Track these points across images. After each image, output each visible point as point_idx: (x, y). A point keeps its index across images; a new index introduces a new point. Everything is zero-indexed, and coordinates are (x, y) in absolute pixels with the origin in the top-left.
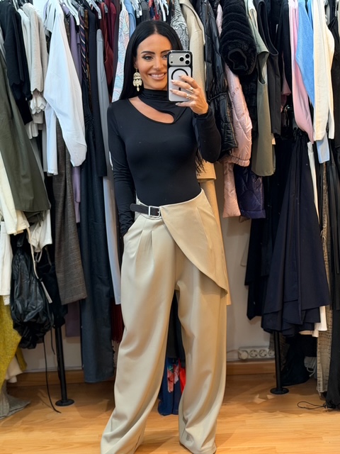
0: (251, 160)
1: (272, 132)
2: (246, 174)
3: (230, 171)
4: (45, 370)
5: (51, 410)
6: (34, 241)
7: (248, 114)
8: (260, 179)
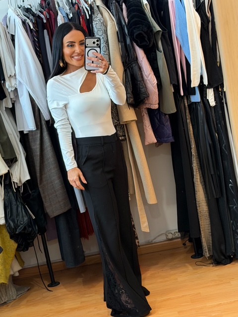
1: (171, 83)
2: (157, 114)
3: (146, 113)
4: (37, 265)
6: (15, 179)
7: (152, 73)
8: (167, 116)
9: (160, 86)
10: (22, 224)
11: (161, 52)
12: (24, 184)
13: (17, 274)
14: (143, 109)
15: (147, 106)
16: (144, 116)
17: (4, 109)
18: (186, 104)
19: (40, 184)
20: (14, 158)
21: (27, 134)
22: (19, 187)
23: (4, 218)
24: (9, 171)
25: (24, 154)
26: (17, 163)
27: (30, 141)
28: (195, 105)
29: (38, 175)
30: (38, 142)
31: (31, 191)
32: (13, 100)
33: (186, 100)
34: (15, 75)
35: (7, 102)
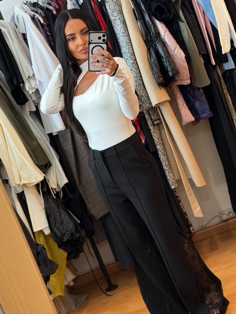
0: (190, 79)
1: (200, 54)
2: (190, 90)
3: (178, 91)
4: (90, 270)
5: (104, 295)
6: (53, 185)
7: (178, 46)
8: (201, 90)
9: (188, 59)
10: (68, 231)
11: (183, 22)
12: (63, 189)
13: (72, 284)
14: (175, 87)
15: (179, 83)
16: (176, 94)
17: (29, 113)
18: (220, 74)
19: (80, 185)
20: (47, 164)
21: (56, 135)
22: (58, 193)
23: (48, 228)
24: (45, 177)
25: (57, 157)
26: (51, 167)
27: (61, 142)
28: (230, 72)
29: (76, 176)
30: (70, 142)
31: (71, 194)
32: (36, 102)
33: (219, 69)
34: (34, 75)
35: (30, 106)
